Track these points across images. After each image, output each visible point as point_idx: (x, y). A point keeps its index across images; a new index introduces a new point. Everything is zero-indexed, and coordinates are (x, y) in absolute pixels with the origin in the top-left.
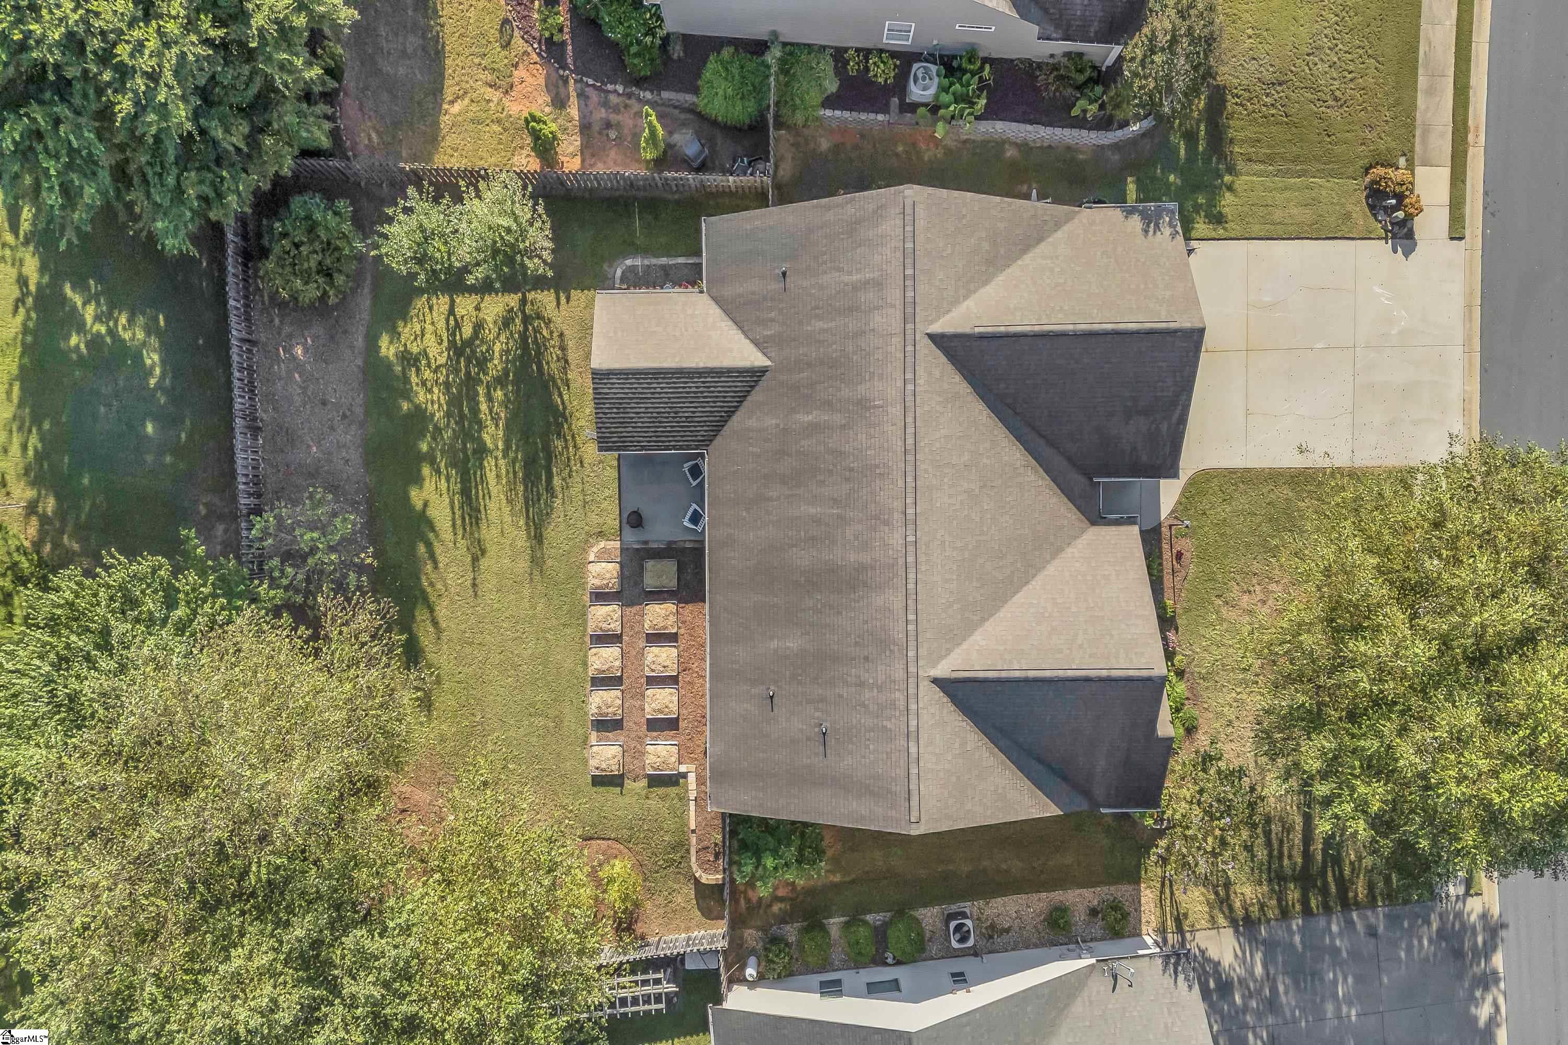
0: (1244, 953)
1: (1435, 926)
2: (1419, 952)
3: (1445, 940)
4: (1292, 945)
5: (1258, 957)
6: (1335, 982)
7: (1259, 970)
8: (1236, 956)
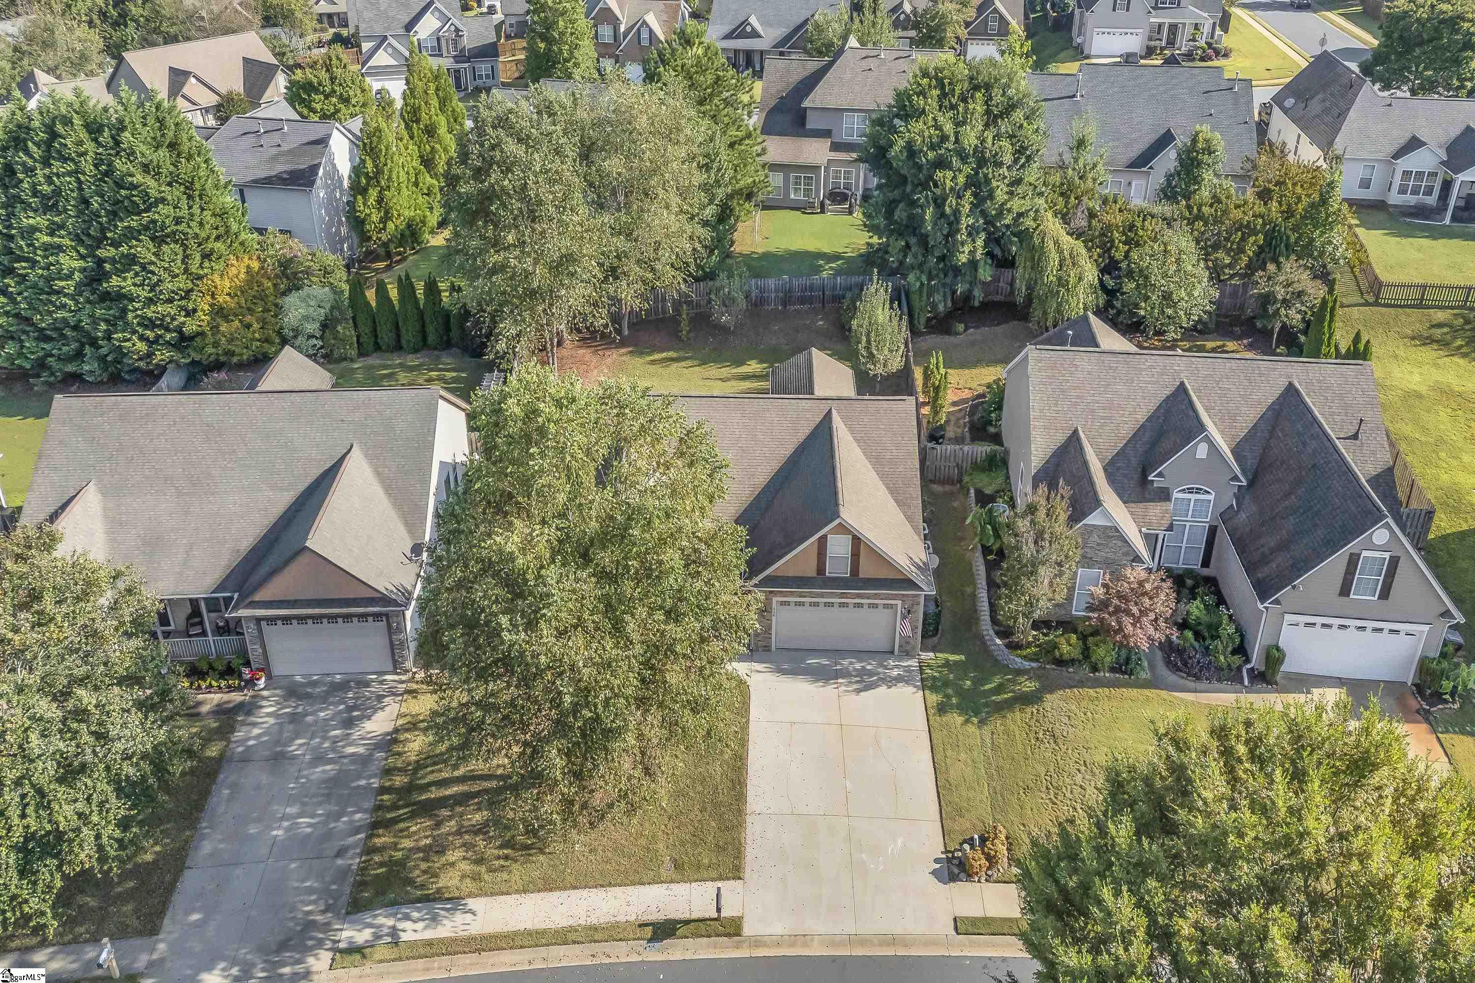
0: (369, 739)
1: (319, 918)
2: (302, 902)
3: (301, 931)
4: (359, 778)
5: (361, 750)
6: (313, 816)
7: (351, 750)
8: (369, 733)
